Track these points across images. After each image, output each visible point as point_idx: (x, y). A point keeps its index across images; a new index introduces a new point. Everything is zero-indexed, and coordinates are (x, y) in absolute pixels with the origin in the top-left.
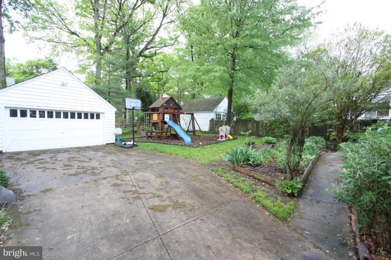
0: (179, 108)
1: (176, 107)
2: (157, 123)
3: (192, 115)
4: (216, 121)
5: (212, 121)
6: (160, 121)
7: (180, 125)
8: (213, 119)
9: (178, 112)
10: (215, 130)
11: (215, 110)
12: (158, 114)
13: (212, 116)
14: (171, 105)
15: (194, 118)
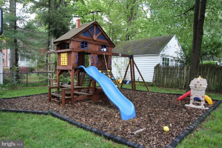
0: (111, 44)
1: (105, 41)
2: (67, 71)
3: (131, 57)
4: (164, 69)
5: (157, 67)
6: (70, 68)
7: (111, 75)
8: (158, 65)
9: (107, 51)
10: (163, 81)
11: (161, 53)
12: (69, 53)
13: (157, 60)
14: (95, 37)
15: (134, 62)
